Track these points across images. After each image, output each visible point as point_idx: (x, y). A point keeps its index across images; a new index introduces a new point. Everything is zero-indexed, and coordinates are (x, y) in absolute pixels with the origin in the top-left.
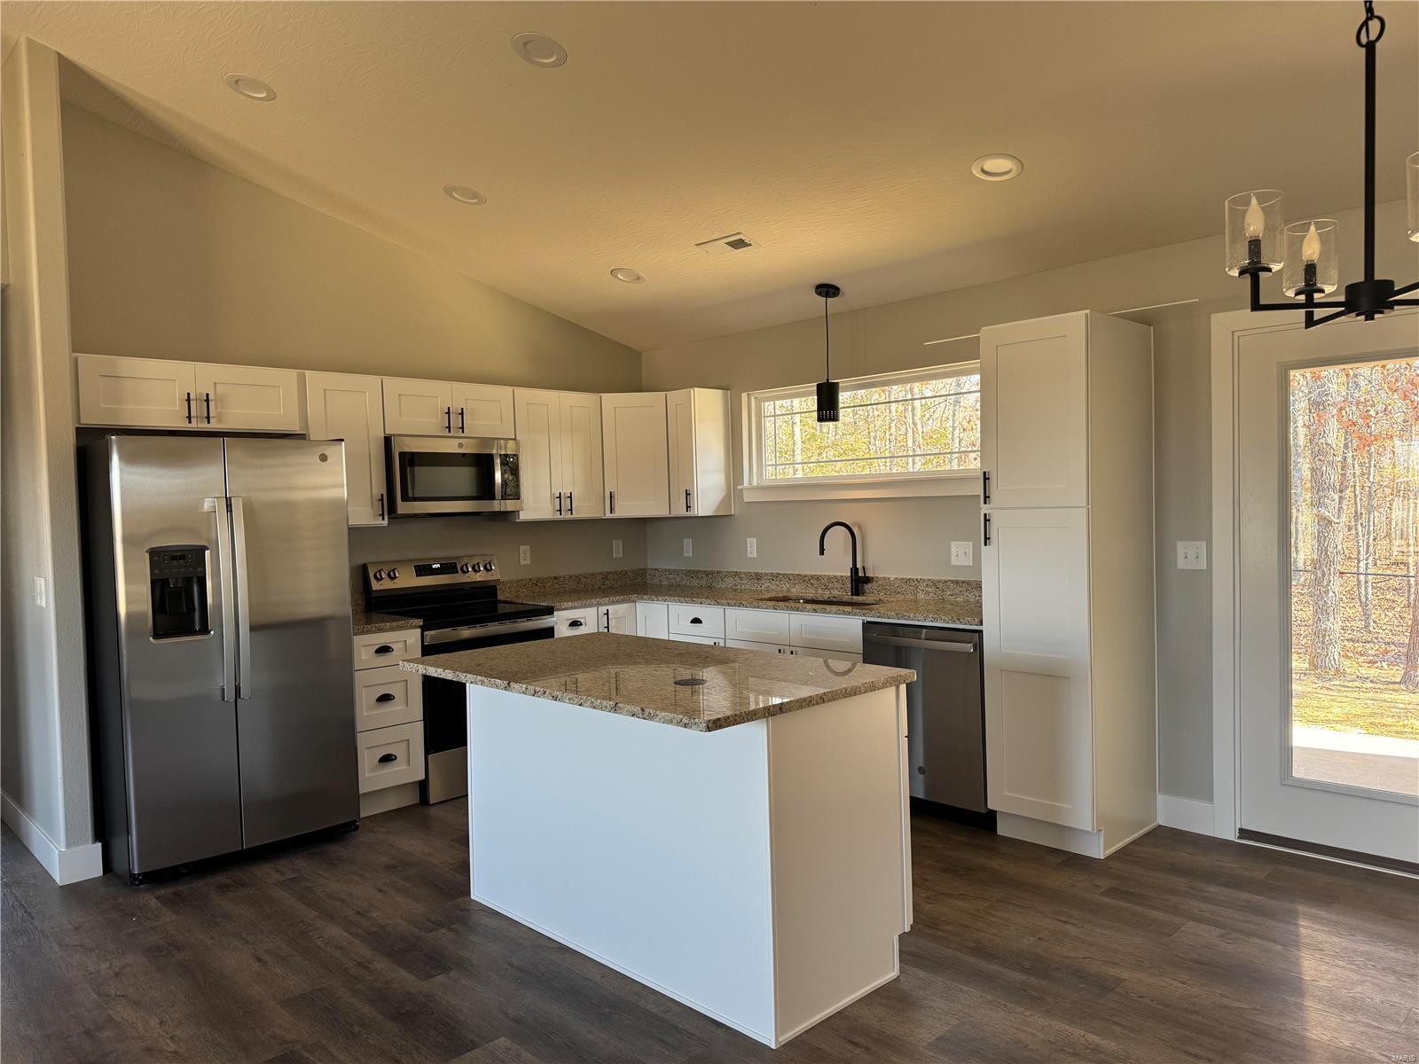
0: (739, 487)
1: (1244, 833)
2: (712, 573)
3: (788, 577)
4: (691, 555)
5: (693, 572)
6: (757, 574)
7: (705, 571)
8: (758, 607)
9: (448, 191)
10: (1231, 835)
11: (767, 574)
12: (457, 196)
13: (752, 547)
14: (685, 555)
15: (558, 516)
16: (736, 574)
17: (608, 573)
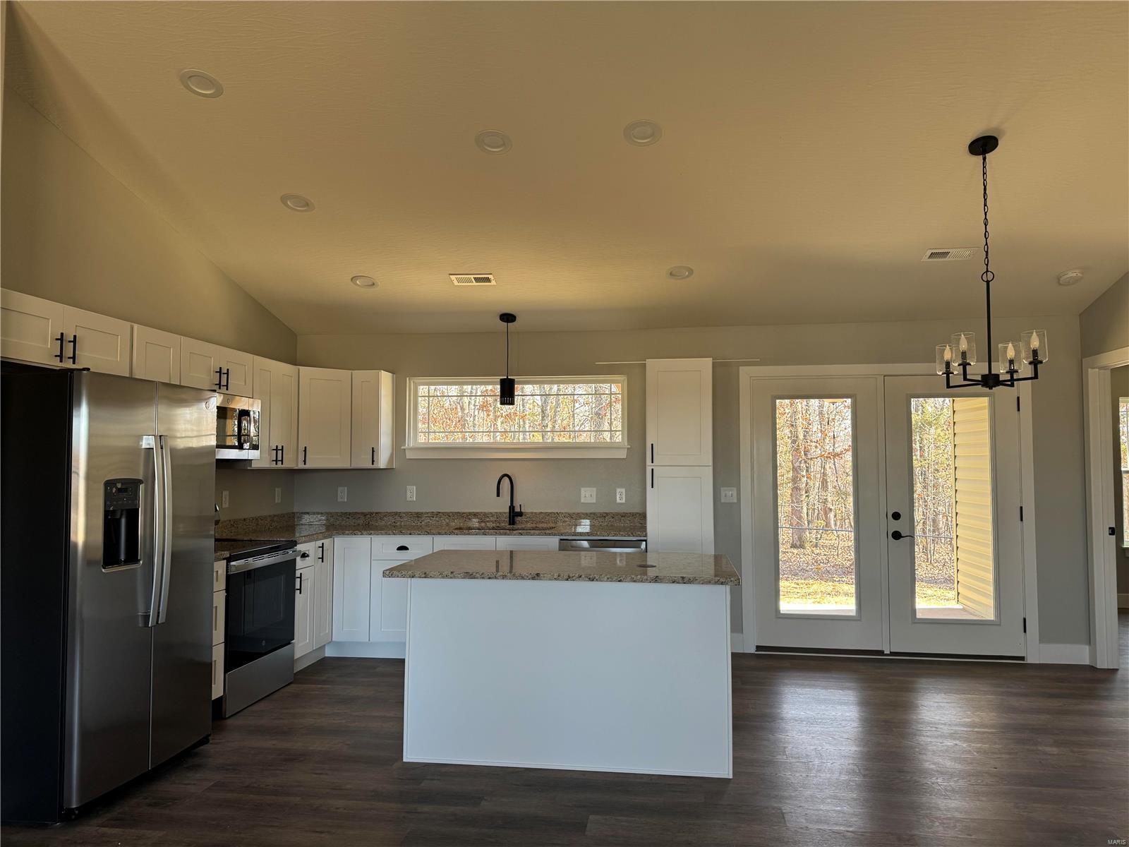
0: (402, 448)
1: (759, 648)
2: (371, 514)
3: (448, 515)
4: (346, 500)
5: (350, 514)
6: (417, 513)
7: (362, 513)
8: (469, 534)
9: (284, 199)
10: (752, 650)
11: (427, 513)
12: (290, 204)
13: (412, 493)
14: (339, 500)
15: (273, 465)
16: (396, 514)
17: (275, 516)
